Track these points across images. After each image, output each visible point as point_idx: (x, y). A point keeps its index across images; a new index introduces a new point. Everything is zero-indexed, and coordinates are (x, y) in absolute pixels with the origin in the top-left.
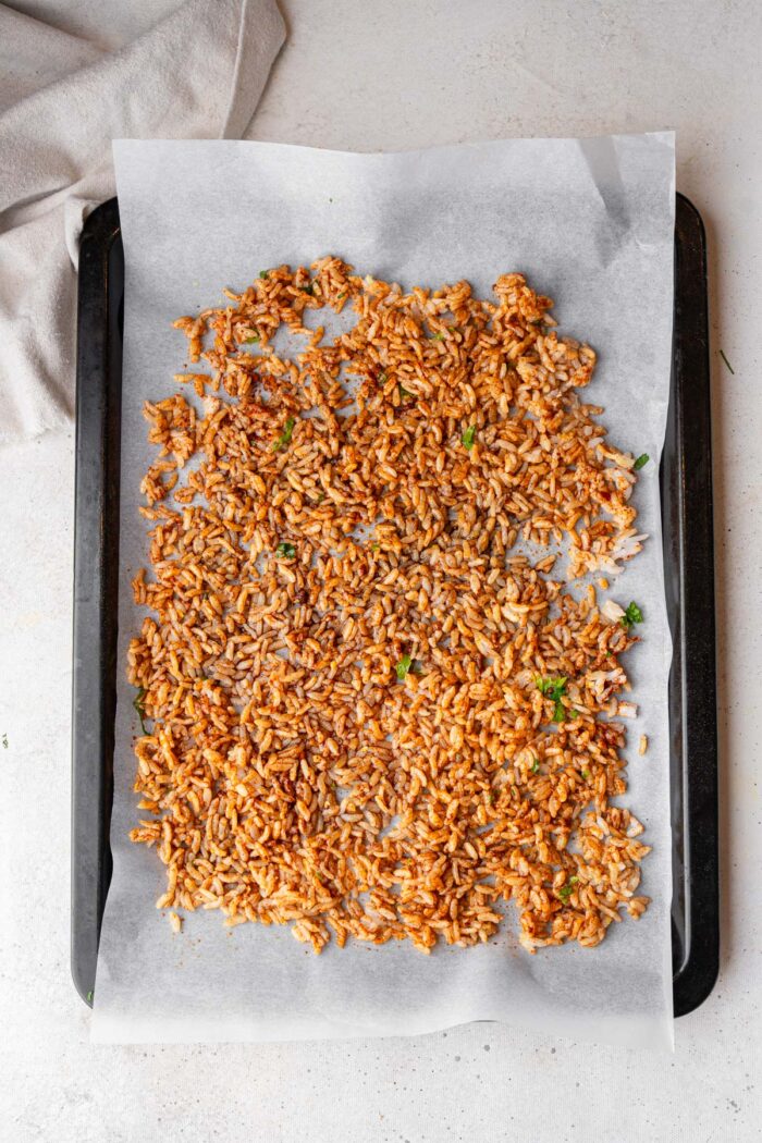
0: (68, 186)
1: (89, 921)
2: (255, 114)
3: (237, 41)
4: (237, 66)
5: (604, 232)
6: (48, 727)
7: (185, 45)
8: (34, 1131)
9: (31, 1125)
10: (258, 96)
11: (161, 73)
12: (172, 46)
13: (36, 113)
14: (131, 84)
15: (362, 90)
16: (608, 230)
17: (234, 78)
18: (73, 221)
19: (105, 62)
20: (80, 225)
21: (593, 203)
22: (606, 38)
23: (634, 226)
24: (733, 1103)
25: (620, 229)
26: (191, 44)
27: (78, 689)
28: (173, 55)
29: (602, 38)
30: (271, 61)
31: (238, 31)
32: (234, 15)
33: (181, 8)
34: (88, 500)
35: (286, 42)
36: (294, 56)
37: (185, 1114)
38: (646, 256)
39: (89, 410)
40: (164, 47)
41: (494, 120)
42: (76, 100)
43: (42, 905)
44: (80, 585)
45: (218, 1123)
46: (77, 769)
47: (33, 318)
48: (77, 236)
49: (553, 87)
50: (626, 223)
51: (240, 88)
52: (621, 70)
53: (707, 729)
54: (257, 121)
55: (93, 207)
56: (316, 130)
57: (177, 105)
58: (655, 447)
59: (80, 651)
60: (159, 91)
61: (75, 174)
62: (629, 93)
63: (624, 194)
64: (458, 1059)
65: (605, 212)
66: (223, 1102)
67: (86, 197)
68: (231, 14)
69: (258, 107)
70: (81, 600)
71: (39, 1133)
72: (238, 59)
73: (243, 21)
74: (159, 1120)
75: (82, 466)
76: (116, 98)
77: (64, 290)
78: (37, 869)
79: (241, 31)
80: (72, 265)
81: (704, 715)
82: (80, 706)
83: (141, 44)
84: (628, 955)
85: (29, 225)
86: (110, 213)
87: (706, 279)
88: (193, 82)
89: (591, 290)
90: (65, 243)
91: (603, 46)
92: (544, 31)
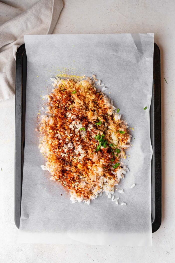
0: (13, 42)
1: (19, 210)
2: (56, 24)
3: (52, 8)
4: (52, 14)
5: (137, 55)
6: (11, 166)
7: (40, 10)
8: (10, 258)
9: (9, 256)
10: (57, 20)
11: (34, 16)
12: (37, 10)
13: (6, 27)
14: (28, 19)
15: (81, 18)
16: (138, 54)
17: (52, 17)
18: (15, 50)
19: (22, 15)
20: (16, 51)
21: (135, 48)
22: (137, 5)
23: (145, 54)
24: (168, 252)
25: (141, 55)
26: (41, 10)
27: (16, 157)
28: (37, 12)
30: (60, 12)
31: (52, 6)
32: (51, 2)
33: (39, 2)
34: (18, 114)
35: (63, 7)
36: (65, 11)
37: (44, 254)
38: (147, 61)
40: (35, 11)
41: (111, 25)
42: (15, 23)
43: (11, 207)
44: (16, 133)
45: (51, 256)
46: (16, 175)
47: (6, 72)
48: (16, 53)
49: (125, 17)
50: (142, 53)
51: (53, 19)
52: (141, 12)
53: (159, 167)
54: (57, 26)
55: (19, 46)
56: (70, 27)
57: (38, 23)
58: (149, 105)
59: (16, 149)
60: (34, 20)
61: (15, 39)
62: (143, 17)
63: (142, 47)
65: (137, 50)
66: (52, 251)
67: (18, 44)
68: (50, 2)
69: (57, 23)
70: (17, 137)
71: (11, 258)
72: (52, 12)
73: (53, 4)
74: (38, 255)
75: (17, 106)
76: (24, 23)
77: (13, 66)
78: (9, 198)
79: (53, 6)
80: (15, 60)
81: (158, 164)
82: (16, 161)
83: (30, 11)
84: (141, 223)
85: (5, 51)
86: (23, 47)
87: (160, 63)
88: (42, 18)
89: (134, 68)
90: (13, 55)
91: (137, 7)
92: (123, 3)
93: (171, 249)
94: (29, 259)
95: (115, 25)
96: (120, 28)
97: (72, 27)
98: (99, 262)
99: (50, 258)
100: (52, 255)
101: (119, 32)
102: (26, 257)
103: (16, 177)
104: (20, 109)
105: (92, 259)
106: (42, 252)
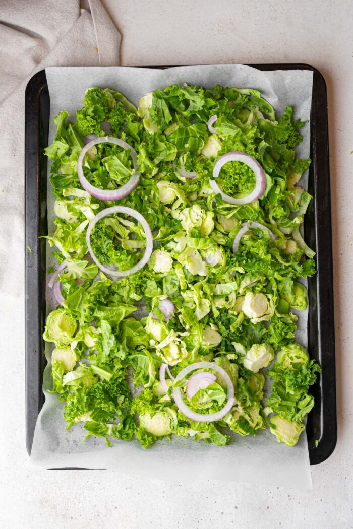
27: (28, 309)
29: (272, 19)
34: (32, 218)
39: (31, 174)
41: (221, 60)
44: (28, 259)
46: (28, 348)
49: (249, 43)
52: (281, 33)
59: (28, 292)
62: (285, 44)
64: (222, 513)
70: (29, 266)
75: (28, 201)
82: (28, 318)
91: (272, 22)
92: (243, 17)
95: (228, 60)
103: (28, 352)
104: (35, 207)
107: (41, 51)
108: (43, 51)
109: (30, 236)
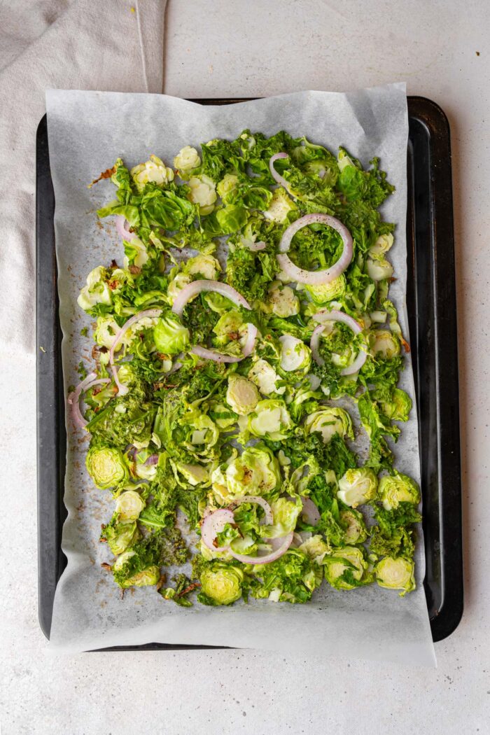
93: (458, 668)
94: (50, 698)
95: (313, 37)
96: (328, 47)
97: (190, 37)
98: (253, 706)
99: (111, 696)
100: (119, 686)
101: (323, 57)
102: (41, 693)
105: (234, 699)
106: (90, 676)
107: (57, 7)
108: (59, 8)
109: (44, 331)
